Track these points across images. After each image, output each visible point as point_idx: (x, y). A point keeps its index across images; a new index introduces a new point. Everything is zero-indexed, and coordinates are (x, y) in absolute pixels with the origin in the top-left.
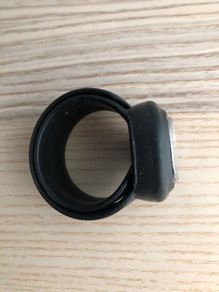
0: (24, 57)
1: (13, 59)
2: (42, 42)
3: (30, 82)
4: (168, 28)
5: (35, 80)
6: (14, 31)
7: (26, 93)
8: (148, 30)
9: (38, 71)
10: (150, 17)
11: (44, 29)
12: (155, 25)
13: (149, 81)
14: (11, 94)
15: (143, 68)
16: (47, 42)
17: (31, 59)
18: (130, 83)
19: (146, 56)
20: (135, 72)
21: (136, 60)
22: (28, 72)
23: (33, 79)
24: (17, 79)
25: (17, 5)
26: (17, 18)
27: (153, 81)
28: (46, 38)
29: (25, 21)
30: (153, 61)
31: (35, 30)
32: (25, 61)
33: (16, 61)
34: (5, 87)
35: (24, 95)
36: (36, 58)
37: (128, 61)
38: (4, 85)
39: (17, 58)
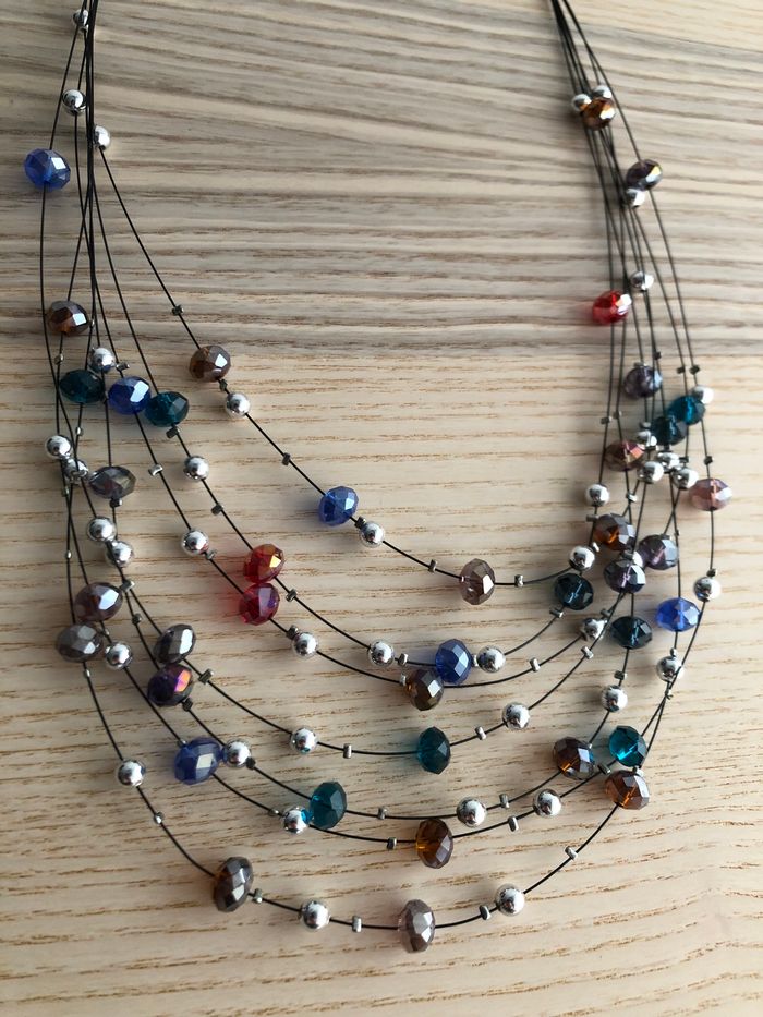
0: (498, 229)
1: (477, 229)
2: (533, 206)
3: (522, 279)
4: (754, 217)
5: (531, 274)
6: (469, 176)
7: (516, 297)
8: (723, 216)
9: (535, 258)
10: (723, 194)
11: (534, 183)
12: (732, 208)
13: (741, 299)
14: (482, 297)
15: (727, 277)
16: (542, 207)
17: (517, 234)
18: (712, 299)
19: (729, 257)
20: (717, 282)
21: (713, 262)
22: (515, 259)
23: (526, 274)
24: (491, 269)
25: (469, 129)
26: (472, 154)
27: (748, 300)
28: (541, 199)
29: (492, 161)
30: (742, 268)
31: (516, 181)
32: (504, 237)
33: (483, 234)
34: (466, 282)
35: (513, 303)
36: (527, 233)
37: (701, 262)
38: (463, 278)
39: (485, 229)
